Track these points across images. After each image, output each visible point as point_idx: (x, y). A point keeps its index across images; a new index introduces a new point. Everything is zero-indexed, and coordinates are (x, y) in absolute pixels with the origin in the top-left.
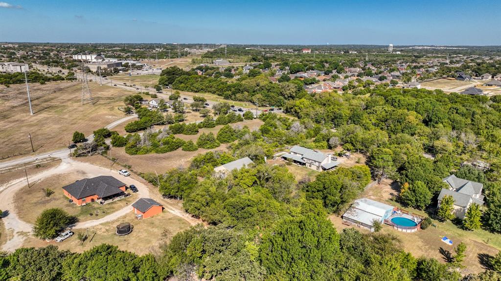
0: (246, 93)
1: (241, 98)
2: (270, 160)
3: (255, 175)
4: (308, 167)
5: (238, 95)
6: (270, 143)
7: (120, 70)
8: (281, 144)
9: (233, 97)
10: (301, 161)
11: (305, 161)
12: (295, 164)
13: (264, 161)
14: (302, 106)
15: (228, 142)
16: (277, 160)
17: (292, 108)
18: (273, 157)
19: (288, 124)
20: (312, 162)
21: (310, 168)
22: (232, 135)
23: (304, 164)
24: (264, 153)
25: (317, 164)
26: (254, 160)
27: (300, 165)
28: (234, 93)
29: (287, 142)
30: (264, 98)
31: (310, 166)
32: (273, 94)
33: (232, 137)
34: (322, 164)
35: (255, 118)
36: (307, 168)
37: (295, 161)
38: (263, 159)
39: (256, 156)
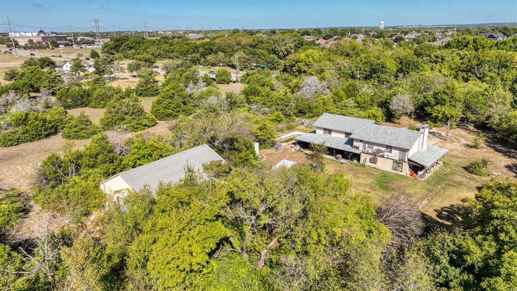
0: (221, 54)
1: (214, 61)
2: (268, 151)
3: (218, 217)
4: (368, 163)
5: (209, 58)
6: (265, 113)
7: (61, 44)
8: (287, 116)
9: (202, 60)
10: (348, 148)
11: (357, 148)
12: (332, 158)
13: (253, 153)
14: (311, 59)
15: (175, 117)
16: (285, 150)
17: (293, 66)
18: (273, 144)
19: (292, 86)
20: (379, 151)
21: (372, 165)
22: (185, 103)
23: (357, 157)
24: (252, 134)
25: (395, 155)
26: (226, 154)
27: (343, 161)
28: (203, 55)
29: (300, 112)
30: (247, 57)
31: (373, 161)
32: (261, 51)
33: (184, 107)
34: (410, 155)
35: (234, 82)
36: (364, 166)
37: (332, 151)
38: (249, 147)
39: (231, 141)
